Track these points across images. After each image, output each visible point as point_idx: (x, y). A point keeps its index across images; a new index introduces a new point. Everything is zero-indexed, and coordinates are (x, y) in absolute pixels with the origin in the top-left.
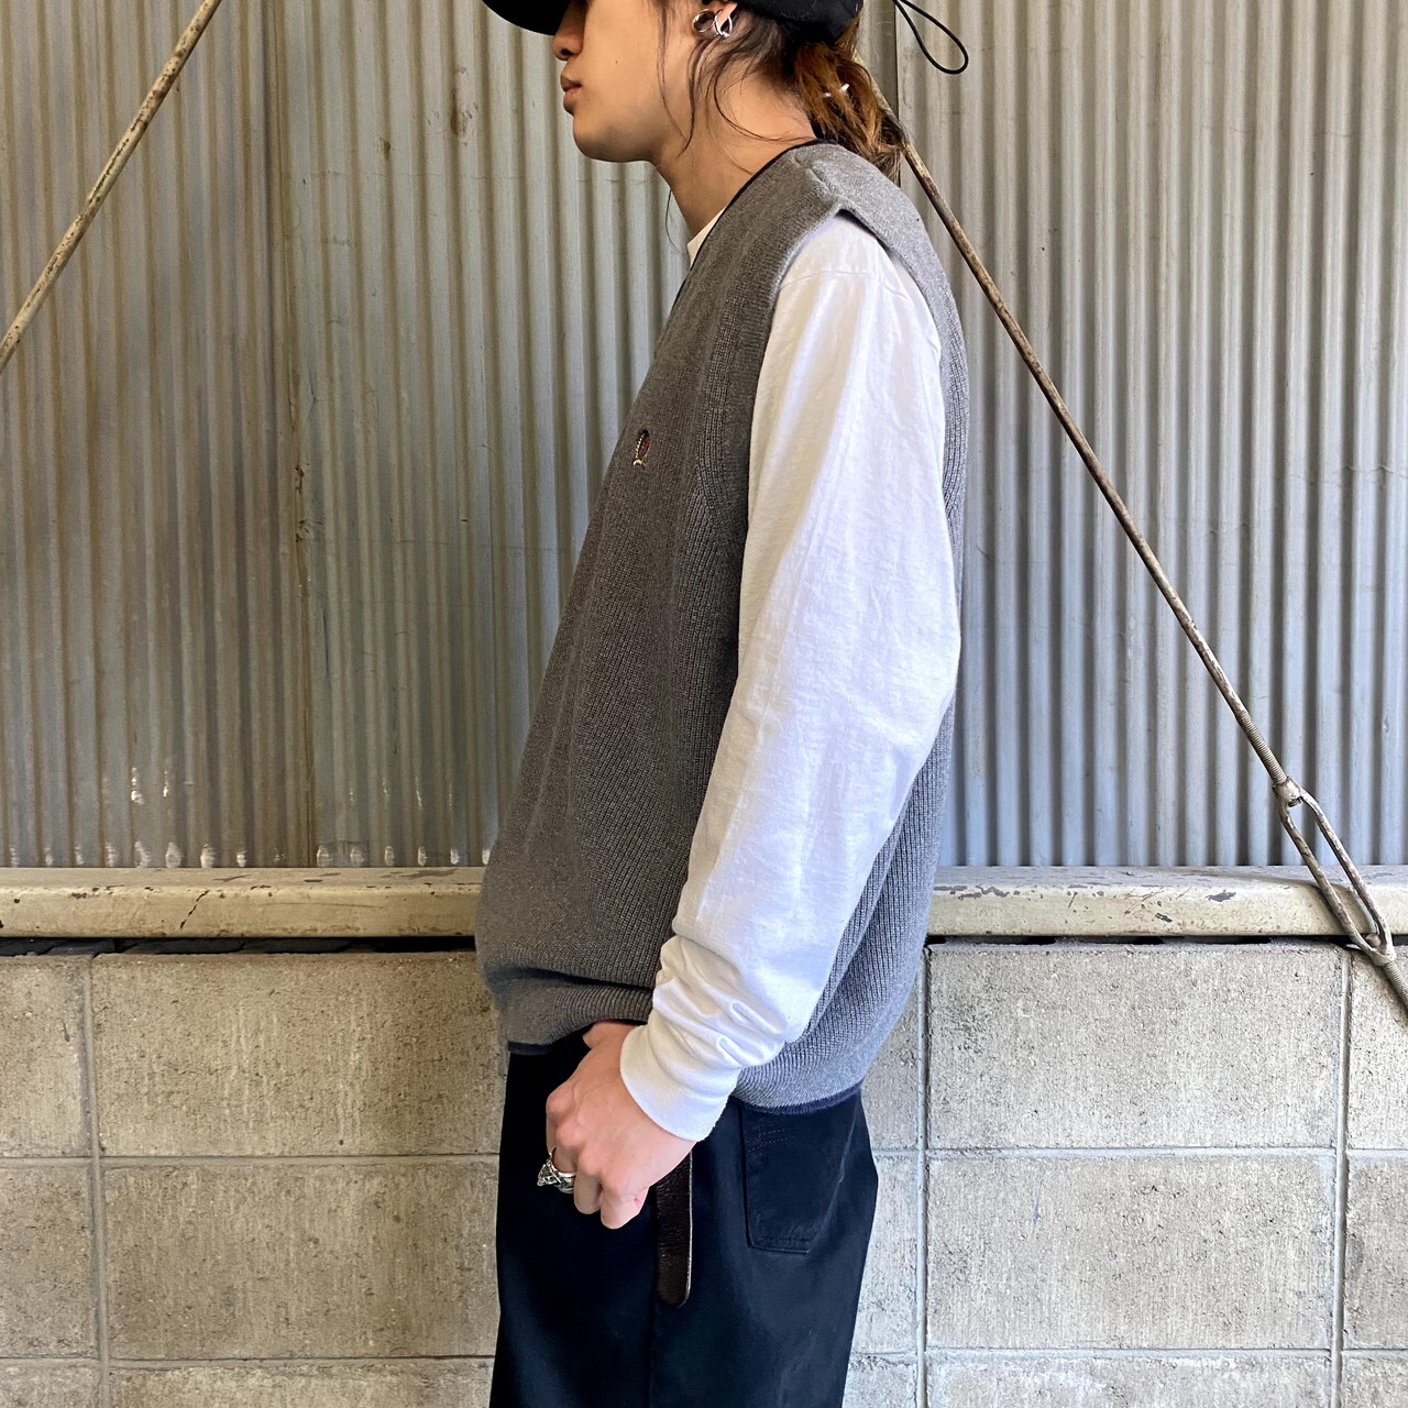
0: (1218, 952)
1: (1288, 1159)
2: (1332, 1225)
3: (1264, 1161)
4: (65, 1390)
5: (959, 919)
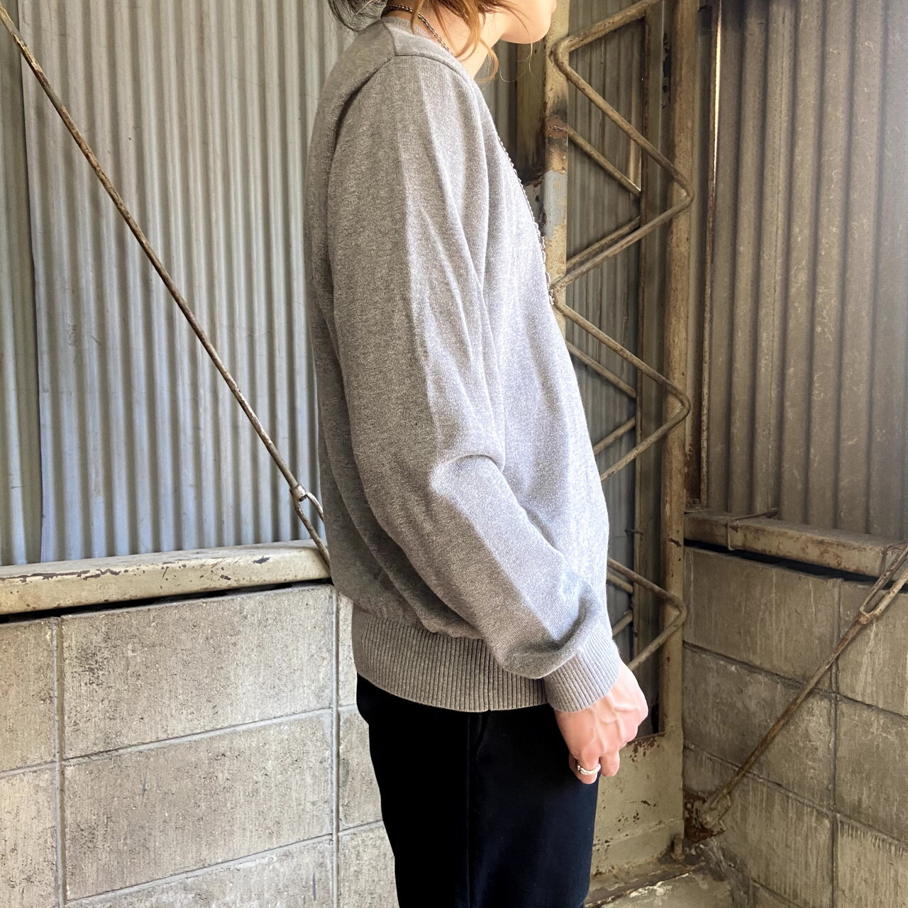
0: (259, 596)
1: (305, 720)
2: (332, 756)
3: (291, 724)
5: (84, 594)
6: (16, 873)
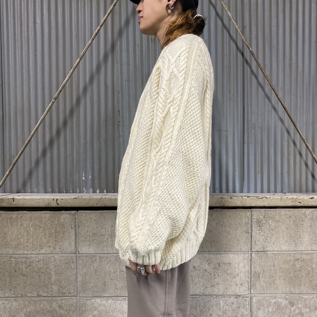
0: (311, 210)
4: (70, 304)
5: (258, 203)
6: (238, 282)
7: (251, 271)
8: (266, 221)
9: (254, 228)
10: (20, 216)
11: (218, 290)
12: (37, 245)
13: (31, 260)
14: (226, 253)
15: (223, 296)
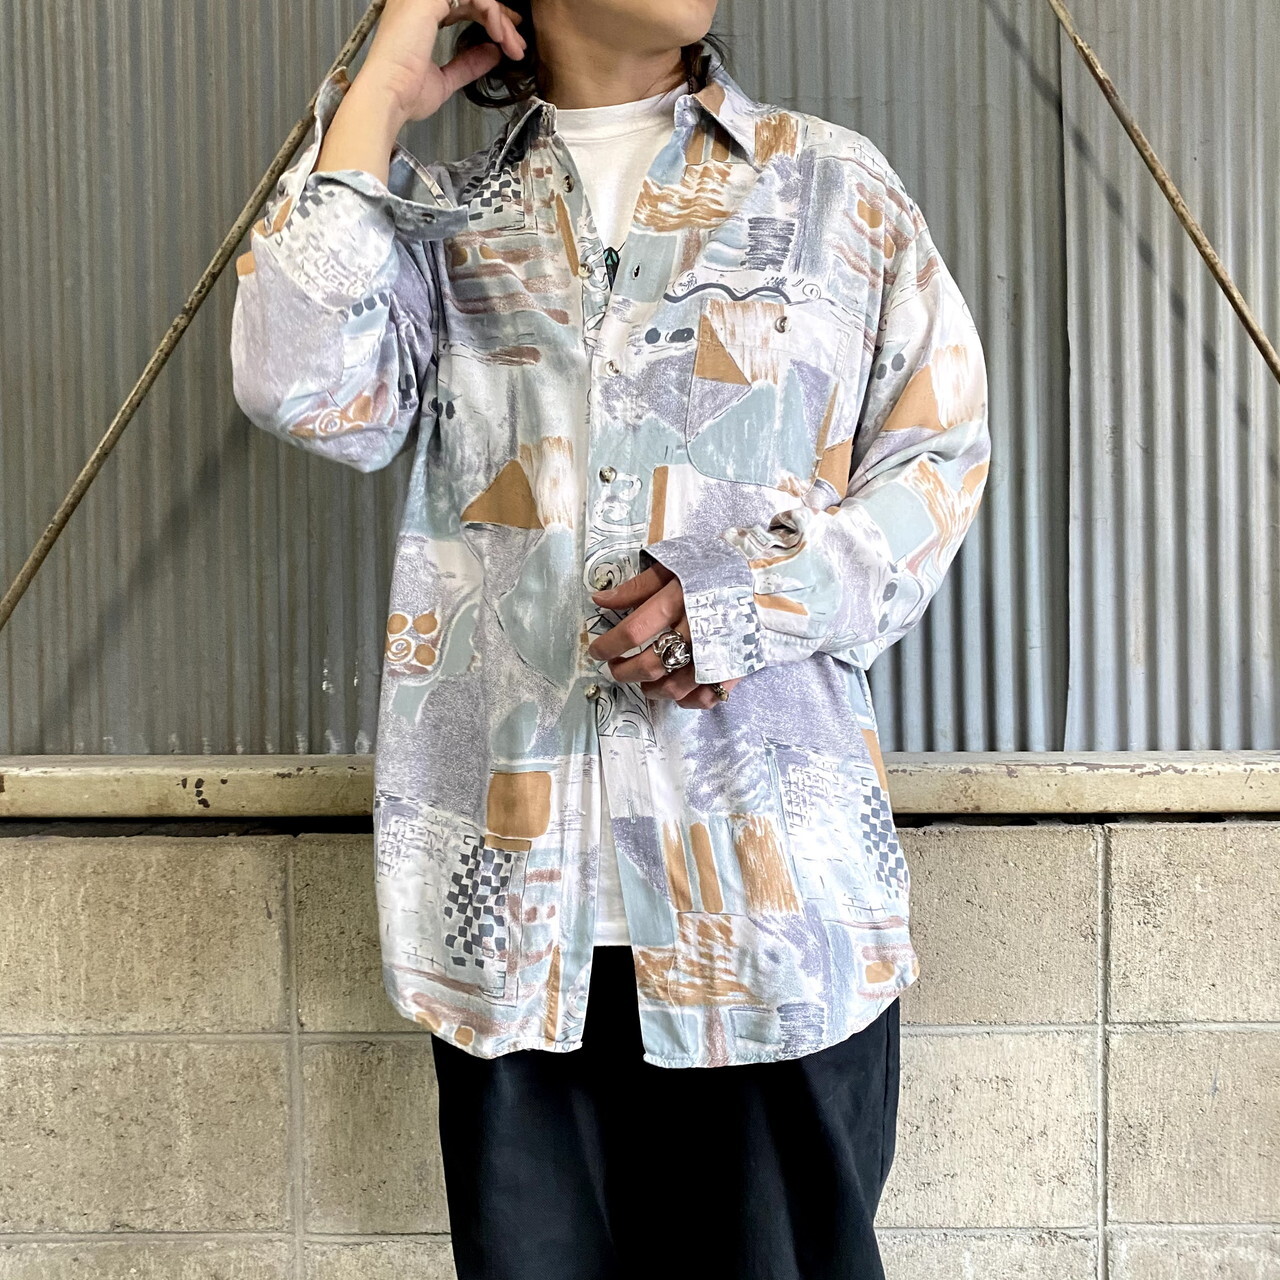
4: (261, 1264)
5: (1138, 796)
6: (1045, 1166)
7: (1106, 1116)
8: (1175, 880)
9: (1119, 915)
10: (31, 857)
11: (950, 1204)
12: (111, 993)
13: (83, 1060)
14: (987, 1029)
15: (974, 1231)
